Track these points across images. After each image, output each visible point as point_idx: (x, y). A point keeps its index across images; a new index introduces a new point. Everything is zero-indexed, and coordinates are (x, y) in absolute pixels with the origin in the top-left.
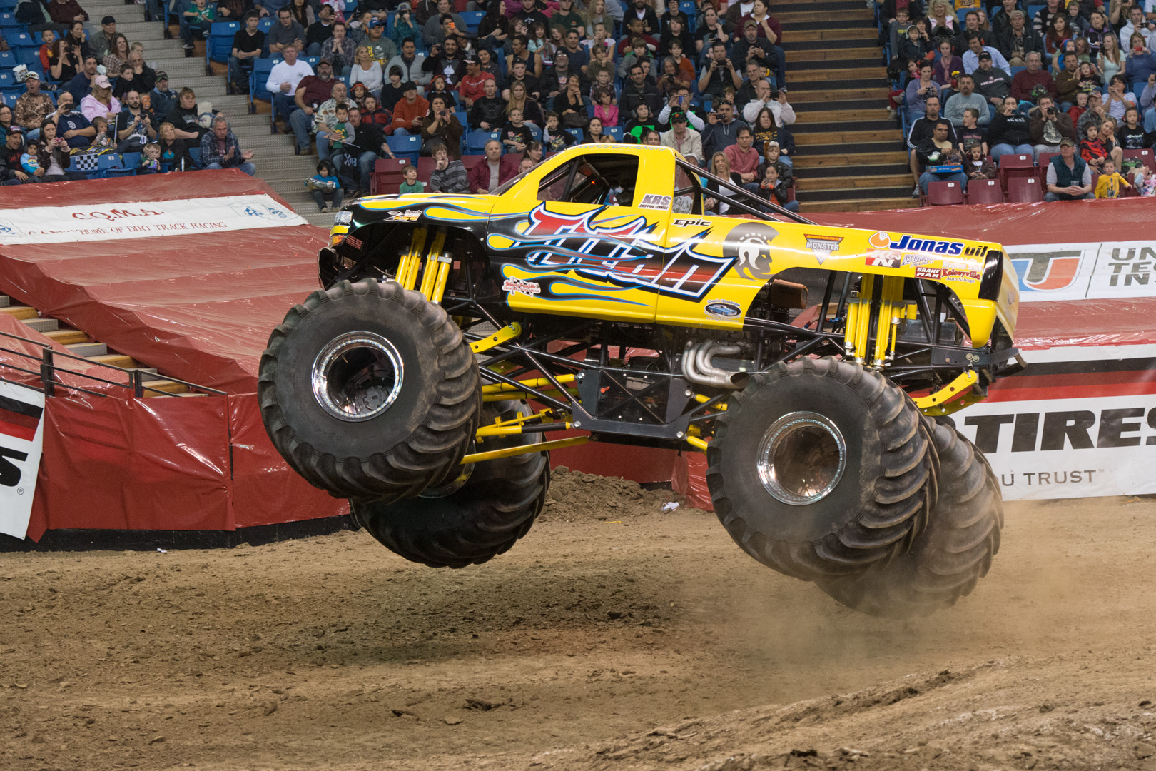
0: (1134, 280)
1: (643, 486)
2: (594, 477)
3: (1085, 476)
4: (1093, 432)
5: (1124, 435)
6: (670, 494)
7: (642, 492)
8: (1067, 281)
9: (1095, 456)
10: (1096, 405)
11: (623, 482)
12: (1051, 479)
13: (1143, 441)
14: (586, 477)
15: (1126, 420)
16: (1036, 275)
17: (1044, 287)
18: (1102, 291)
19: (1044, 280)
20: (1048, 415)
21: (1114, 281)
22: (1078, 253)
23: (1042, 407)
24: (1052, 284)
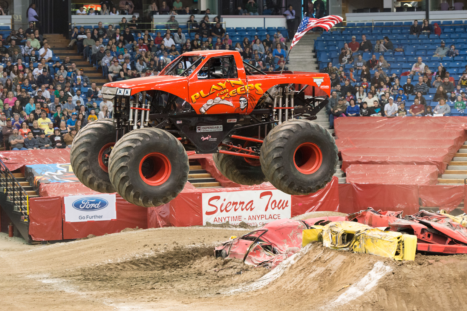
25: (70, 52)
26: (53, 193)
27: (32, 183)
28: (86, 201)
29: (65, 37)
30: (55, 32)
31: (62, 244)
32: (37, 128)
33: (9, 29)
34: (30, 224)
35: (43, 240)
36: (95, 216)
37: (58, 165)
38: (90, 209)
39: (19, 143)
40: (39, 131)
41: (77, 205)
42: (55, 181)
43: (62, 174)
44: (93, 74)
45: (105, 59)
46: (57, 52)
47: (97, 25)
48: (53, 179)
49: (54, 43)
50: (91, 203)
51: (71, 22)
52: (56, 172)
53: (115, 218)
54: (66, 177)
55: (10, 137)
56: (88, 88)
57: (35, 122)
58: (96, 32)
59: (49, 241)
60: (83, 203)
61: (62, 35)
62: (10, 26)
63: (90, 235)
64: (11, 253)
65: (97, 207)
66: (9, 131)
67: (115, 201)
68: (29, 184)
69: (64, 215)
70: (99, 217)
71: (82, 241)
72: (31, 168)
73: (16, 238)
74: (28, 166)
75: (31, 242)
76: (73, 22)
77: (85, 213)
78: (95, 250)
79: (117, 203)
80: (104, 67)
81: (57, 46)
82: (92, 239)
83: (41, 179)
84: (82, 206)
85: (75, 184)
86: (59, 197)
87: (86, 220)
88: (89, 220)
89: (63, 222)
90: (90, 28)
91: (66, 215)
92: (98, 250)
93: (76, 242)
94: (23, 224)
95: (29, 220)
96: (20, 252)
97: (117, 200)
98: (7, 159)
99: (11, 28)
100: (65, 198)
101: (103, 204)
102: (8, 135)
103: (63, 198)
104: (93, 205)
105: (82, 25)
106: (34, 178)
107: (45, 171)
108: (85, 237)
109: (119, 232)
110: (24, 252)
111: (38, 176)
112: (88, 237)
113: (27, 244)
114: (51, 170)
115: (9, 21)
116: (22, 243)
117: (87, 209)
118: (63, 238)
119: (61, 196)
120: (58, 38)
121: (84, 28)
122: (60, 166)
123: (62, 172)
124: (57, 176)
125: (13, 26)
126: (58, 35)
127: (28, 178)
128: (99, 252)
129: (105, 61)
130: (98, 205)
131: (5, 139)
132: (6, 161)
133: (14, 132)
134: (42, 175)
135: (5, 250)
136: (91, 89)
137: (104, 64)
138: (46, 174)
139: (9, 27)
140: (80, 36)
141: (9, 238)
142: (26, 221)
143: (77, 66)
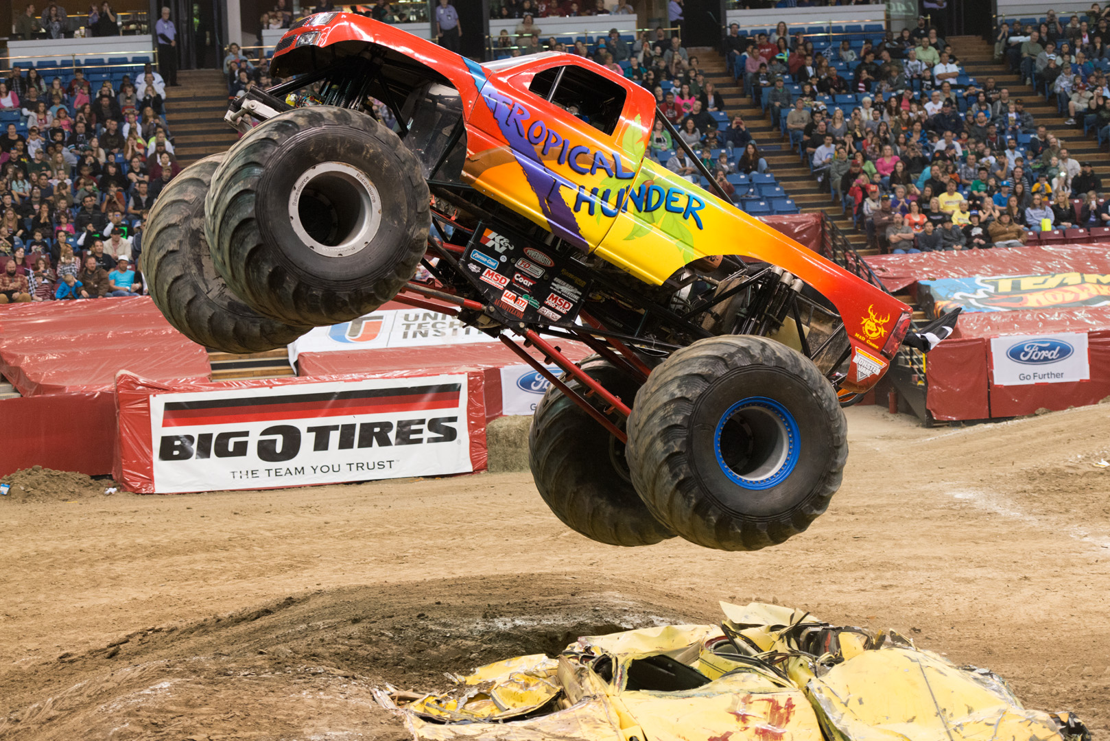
0: (419, 335)
1: (92, 477)
2: (59, 473)
3: (387, 464)
4: (392, 435)
5: (412, 437)
6: (111, 482)
7: (92, 481)
8: (375, 336)
9: (395, 451)
10: (394, 417)
11: (78, 475)
12: (365, 467)
13: (425, 441)
14: (53, 472)
15: (414, 427)
16: (354, 332)
17: (361, 339)
18: (397, 342)
19: (359, 335)
20: (362, 425)
21: (405, 335)
22: (381, 317)
23: (358, 420)
24: (366, 338)
25: (996, 68)
26: (969, 332)
27: (932, 315)
28: (1032, 346)
29: (985, 42)
30: (967, 33)
31: (990, 426)
32: (936, 211)
33: (881, 30)
34: (929, 389)
35: (954, 419)
36: (1050, 375)
37: (978, 279)
38: (1039, 360)
39: (904, 240)
40: (939, 217)
41: (1016, 354)
42: (974, 310)
43: (986, 296)
44: (1039, 108)
45: (1061, 81)
46: (972, 68)
47: (1045, 16)
48: (969, 305)
49: (966, 54)
50: (1041, 349)
51: (996, 13)
52: (975, 293)
53: (1087, 377)
54: (994, 302)
55: (888, 230)
56: (1032, 136)
57: (934, 200)
58: (1044, 29)
59: (964, 422)
60: (1026, 350)
61: (980, 37)
62: (883, 24)
63: (1040, 409)
64: (895, 443)
65: (1054, 357)
66: (886, 218)
67: (1086, 346)
68: (924, 316)
69: (992, 373)
70: (1057, 376)
71: (1026, 420)
72: (928, 287)
73: (903, 415)
74: (922, 282)
75: (931, 423)
76: (999, 12)
77: (1029, 369)
78: (1051, 438)
79: (1090, 350)
80: (1060, 95)
81: (971, 58)
82: (1046, 416)
83: (946, 306)
84: (1024, 356)
85: (1010, 315)
86: (982, 339)
87: (1032, 382)
88: (1038, 381)
89: (990, 384)
90: (1032, 22)
91: (995, 372)
92: (1058, 437)
93: (1016, 422)
94: (916, 389)
95: (926, 382)
96: (912, 442)
97: (1090, 343)
98: (883, 270)
99: (884, 27)
100: (993, 341)
101: (1065, 351)
102: (884, 226)
103: (989, 341)
104: (1044, 353)
105: (1018, 18)
106: (934, 304)
107: (955, 292)
108: (1032, 413)
109: (1095, 403)
110: (918, 441)
111: (942, 299)
112: (1037, 412)
113: (923, 426)
114: (965, 290)
115: (882, 16)
116: (914, 425)
117: (1033, 361)
118: (990, 415)
119: (986, 338)
120: (972, 44)
121: (1020, 23)
122: (983, 281)
123: (985, 292)
124: (977, 300)
125: (888, 24)
126: (973, 38)
127: (924, 305)
128: (1058, 442)
129: (1063, 83)
130: (1055, 352)
131: (879, 234)
132: (881, 274)
133: (895, 220)
134: (948, 299)
135: (884, 438)
136: (1036, 136)
137: (1058, 90)
138: (957, 296)
139: (881, 26)
140: (1013, 39)
141: (891, 416)
142: (920, 383)
143: (1011, 94)
